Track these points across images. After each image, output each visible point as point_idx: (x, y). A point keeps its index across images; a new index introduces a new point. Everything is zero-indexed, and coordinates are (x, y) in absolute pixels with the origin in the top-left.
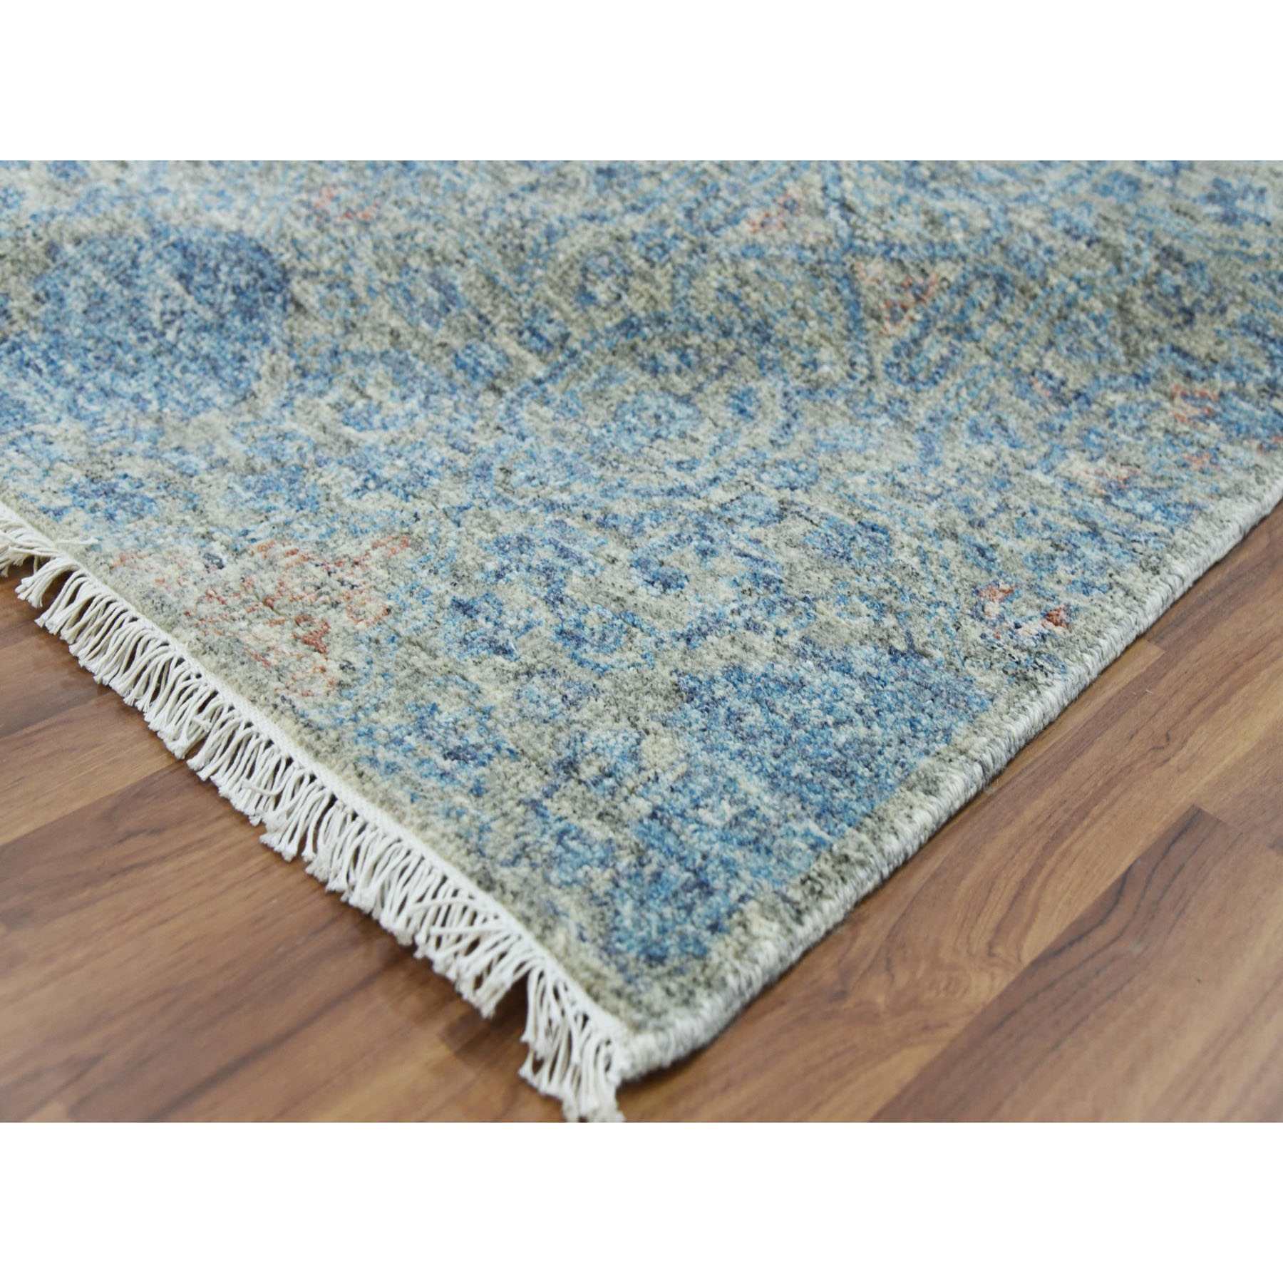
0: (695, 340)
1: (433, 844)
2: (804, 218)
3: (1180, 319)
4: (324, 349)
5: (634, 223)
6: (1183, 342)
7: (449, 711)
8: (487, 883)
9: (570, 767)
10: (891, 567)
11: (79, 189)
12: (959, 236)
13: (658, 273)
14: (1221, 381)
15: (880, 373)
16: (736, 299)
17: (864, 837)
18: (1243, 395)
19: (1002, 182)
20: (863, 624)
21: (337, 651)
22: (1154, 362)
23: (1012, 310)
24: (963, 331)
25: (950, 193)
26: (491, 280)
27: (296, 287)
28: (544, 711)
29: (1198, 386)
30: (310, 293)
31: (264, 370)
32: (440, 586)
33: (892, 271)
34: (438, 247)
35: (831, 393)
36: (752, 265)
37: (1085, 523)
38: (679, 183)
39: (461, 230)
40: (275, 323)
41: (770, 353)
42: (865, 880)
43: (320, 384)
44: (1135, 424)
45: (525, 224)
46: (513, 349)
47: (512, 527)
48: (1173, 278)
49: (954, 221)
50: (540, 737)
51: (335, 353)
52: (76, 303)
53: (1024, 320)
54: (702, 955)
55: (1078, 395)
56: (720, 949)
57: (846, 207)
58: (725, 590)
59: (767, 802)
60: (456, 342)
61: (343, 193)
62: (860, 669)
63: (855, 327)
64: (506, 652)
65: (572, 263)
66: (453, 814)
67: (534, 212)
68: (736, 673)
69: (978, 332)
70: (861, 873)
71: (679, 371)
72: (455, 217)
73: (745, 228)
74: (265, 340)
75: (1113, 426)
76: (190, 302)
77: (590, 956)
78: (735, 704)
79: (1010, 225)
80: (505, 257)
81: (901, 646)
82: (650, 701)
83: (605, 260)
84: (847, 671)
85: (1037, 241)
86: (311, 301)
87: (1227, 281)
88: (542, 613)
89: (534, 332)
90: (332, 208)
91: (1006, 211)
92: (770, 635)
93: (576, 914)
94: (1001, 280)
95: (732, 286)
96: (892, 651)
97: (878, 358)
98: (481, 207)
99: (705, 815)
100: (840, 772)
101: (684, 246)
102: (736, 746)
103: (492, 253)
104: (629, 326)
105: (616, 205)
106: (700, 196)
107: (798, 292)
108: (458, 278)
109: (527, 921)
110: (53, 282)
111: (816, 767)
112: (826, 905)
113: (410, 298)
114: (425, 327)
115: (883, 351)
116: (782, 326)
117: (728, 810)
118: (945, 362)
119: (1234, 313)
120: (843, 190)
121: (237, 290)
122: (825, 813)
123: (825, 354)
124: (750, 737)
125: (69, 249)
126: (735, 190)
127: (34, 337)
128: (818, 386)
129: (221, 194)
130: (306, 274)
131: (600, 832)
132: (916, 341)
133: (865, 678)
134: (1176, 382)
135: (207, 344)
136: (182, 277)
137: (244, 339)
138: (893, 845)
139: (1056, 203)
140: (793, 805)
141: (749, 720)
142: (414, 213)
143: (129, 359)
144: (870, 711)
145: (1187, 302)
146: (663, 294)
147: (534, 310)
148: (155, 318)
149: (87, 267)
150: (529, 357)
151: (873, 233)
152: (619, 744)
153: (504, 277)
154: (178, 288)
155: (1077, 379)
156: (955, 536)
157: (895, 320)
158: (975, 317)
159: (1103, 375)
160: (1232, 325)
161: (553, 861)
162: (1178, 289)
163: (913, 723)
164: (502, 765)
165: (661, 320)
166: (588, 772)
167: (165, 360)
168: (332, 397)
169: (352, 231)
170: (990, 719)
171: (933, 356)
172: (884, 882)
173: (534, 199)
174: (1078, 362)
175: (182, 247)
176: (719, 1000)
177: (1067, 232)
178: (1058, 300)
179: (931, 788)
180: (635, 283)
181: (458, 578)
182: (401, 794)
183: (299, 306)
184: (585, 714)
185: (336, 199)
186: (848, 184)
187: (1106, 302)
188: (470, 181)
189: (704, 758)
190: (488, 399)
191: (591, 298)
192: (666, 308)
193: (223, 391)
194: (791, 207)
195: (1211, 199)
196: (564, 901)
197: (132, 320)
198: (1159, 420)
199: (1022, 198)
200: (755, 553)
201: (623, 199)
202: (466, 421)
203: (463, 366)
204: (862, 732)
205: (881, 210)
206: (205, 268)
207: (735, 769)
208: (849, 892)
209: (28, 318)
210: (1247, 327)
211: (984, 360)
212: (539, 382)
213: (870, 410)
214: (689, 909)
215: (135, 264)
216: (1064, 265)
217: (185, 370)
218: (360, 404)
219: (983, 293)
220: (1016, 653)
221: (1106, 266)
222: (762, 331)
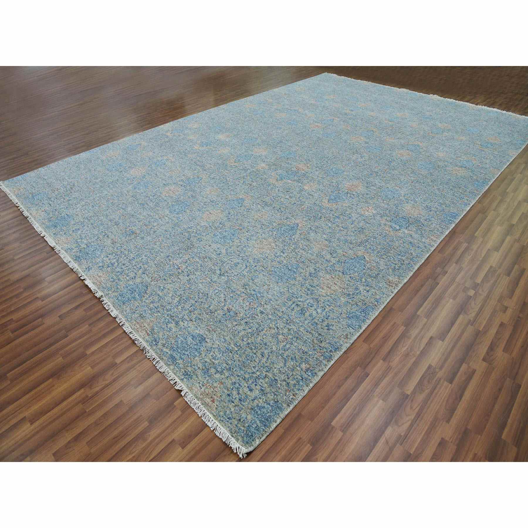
0: (257, 345)
1: (227, 431)
2: (272, 330)
3: (320, 342)
4: (210, 347)
5: (250, 330)
6: (320, 345)
7: (228, 412)
8: (232, 436)
9: (240, 420)
10: (277, 387)
11: (179, 327)
12: (292, 332)
13: (252, 338)
14: (325, 350)
15: (281, 349)
16: (262, 341)
17: (268, 429)
18: (327, 352)
19: (299, 323)
20: (272, 397)
21: (215, 402)
22: (316, 347)
23: (298, 341)
24: (292, 344)
25: (292, 325)
26: (231, 338)
27: (206, 340)
28: (237, 412)
29: (321, 351)
30: (208, 340)
31: (203, 350)
32: (226, 391)
33: (283, 337)
34: (224, 334)
35: (274, 352)
36: (265, 336)
37: (301, 377)
38: (256, 324)
39: (227, 332)
40: (204, 344)
41: (266, 347)
42: (268, 434)
43: (209, 352)
44: (312, 357)
45: (235, 331)
46: (233, 347)
47: (234, 380)
48: (319, 337)
49: (292, 330)
50: (237, 416)
51: (211, 348)
52: (180, 342)
53: (300, 342)
54: (252, 443)
55: (306, 352)
56: (253, 443)
57: (278, 328)
58: (258, 392)
59: (259, 424)
60: (226, 346)
61: (212, 326)
62: (271, 404)
63: (278, 343)
64: (233, 402)
65: (241, 336)
66: (229, 427)
67: (237, 329)
68: (258, 406)
69: (294, 344)
70: (267, 433)
71: (254, 349)
72: (226, 330)
73: (264, 331)
74: (203, 346)
75: (309, 357)
76: (193, 342)
77: (242, 443)
78: (257, 410)
79: (299, 330)
80: (233, 335)
81: (276, 401)
82: (248, 410)
83: (246, 336)
84: (269, 405)
85: (302, 333)
86: (208, 341)
87: (327, 338)
88: (237, 396)
89: (236, 344)
90: (211, 329)
91: (299, 328)
92: (262, 399)
93: (240, 439)
94: (297, 338)
95: (262, 339)
96: (275, 401)
97: (280, 347)
98: (230, 328)
99: (253, 426)
100: (267, 420)
101: (256, 334)
102: (257, 416)
103: (231, 335)
104: (248, 344)
105: (247, 328)
106: (258, 326)
107: (271, 340)
108: (227, 338)
109: (236, 440)
110: (177, 340)
111: (265, 419)
112: (264, 437)
113: (220, 341)
114: (222, 344)
115: (281, 346)
116: (268, 344)
117: (255, 425)
118: (289, 348)
119: (327, 341)
120: (277, 325)
121: (199, 340)
122: (265, 426)
123: (274, 347)
124: (258, 415)
125: (179, 336)
126: (263, 325)
127: (175, 346)
128: (272, 351)
129: (196, 327)
130: (208, 338)
131: (243, 428)
132: (285, 345)
133: (272, 406)
134: (319, 350)
135: (195, 347)
136: (192, 339)
137: (200, 346)
138: (271, 430)
139: (306, 327)
140: (262, 425)
141: (258, 413)
142: (221, 330)
143: (186, 349)
144: (271, 411)
145: (321, 340)
146: (253, 340)
147: (236, 342)
148: (189, 344)
149: (181, 338)
150: (235, 348)
151: (281, 332)
152: (245, 416)
153: (232, 338)
154: (192, 340)
155: (306, 350)
156: (285, 381)
157: (283, 342)
158: (293, 342)
159: (309, 349)
160: (327, 343)
161: (238, 432)
162: (320, 338)
163: (276, 412)
164: (233, 420)
165: (252, 343)
166: (242, 420)
167: (190, 349)
168: (211, 354)
169: (213, 333)
170: (284, 412)
171: (288, 347)
172: (270, 434)
173: (236, 327)
174: (307, 348)
175: (192, 335)
176: (253, 447)
177: (307, 331)
178: (304, 340)
179: (276, 422)
180: (249, 339)
181: (228, 390)
182: (224, 425)
183: (207, 342)
184: (242, 412)
185: (211, 327)
186: (278, 324)
187: (311, 340)
188: (228, 324)
189: (253, 418)
190: (230, 354)
191: (244, 340)
192: (253, 341)
193: (198, 353)
194: (270, 328)
195: (326, 326)
196: (239, 438)
197: (186, 344)
198: (316, 356)
199: (301, 326)
200: (261, 385)
201: (248, 327)
202: (227, 358)
203: (227, 349)
204: (270, 414)
205: (282, 328)
206: (195, 338)
207: (257, 420)
208: (266, 435)
209: (174, 344)
210: (329, 343)
211: (294, 347)
212: (236, 351)
213: (279, 355)
214: (251, 438)
215: (187, 337)
216: (306, 336)
217: (193, 350)
218: (215, 355)
219: (295, 339)
220: (288, 401)
221: (311, 336)
222: (266, 344)
